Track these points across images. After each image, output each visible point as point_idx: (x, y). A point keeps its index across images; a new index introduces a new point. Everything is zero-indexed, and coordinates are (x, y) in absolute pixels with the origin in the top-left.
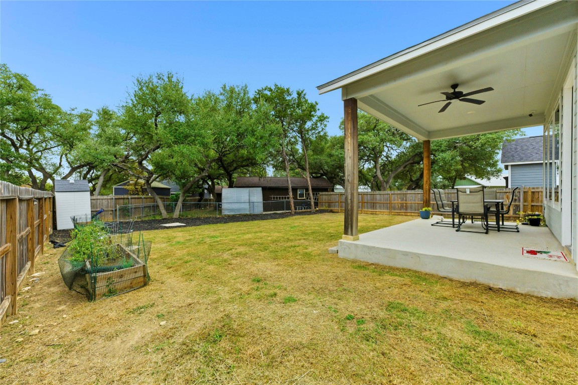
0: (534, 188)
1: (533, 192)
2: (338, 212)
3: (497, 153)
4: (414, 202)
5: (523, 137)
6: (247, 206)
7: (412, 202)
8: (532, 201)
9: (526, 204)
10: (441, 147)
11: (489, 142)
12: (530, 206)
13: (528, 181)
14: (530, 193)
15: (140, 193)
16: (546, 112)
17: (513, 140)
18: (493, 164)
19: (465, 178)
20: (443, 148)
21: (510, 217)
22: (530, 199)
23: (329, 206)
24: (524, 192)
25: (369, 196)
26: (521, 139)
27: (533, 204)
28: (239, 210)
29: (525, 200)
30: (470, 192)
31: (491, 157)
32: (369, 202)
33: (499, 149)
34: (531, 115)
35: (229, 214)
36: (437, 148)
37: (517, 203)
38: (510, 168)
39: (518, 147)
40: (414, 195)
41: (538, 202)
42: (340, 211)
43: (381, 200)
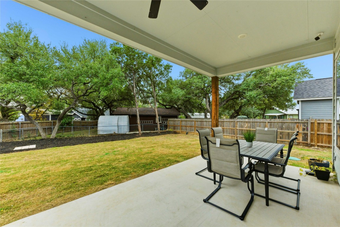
0: (319, 120)
1: (319, 123)
2: (179, 133)
3: (292, 92)
4: (228, 128)
5: (311, 79)
6: (116, 128)
7: (227, 128)
8: (318, 131)
9: (312, 132)
10: (249, 87)
11: (284, 82)
12: (316, 135)
13: (314, 114)
14: (316, 124)
15: (41, 119)
16: (337, 34)
17: (303, 82)
18: (289, 100)
19: (273, 109)
20: (250, 88)
21: (299, 143)
22: (316, 129)
23: (174, 129)
24: (311, 123)
25: (199, 122)
26: (309, 81)
27: (319, 133)
28: (110, 131)
29: (312, 130)
30: (221, 144)
31: (287, 95)
32: (199, 126)
33: (293, 89)
34: (317, 38)
35: (103, 133)
36: (247, 88)
37: (305, 132)
38: (300, 103)
39: (307, 87)
40: (228, 123)
41: (323, 132)
42: (180, 132)
43: (207, 126)
